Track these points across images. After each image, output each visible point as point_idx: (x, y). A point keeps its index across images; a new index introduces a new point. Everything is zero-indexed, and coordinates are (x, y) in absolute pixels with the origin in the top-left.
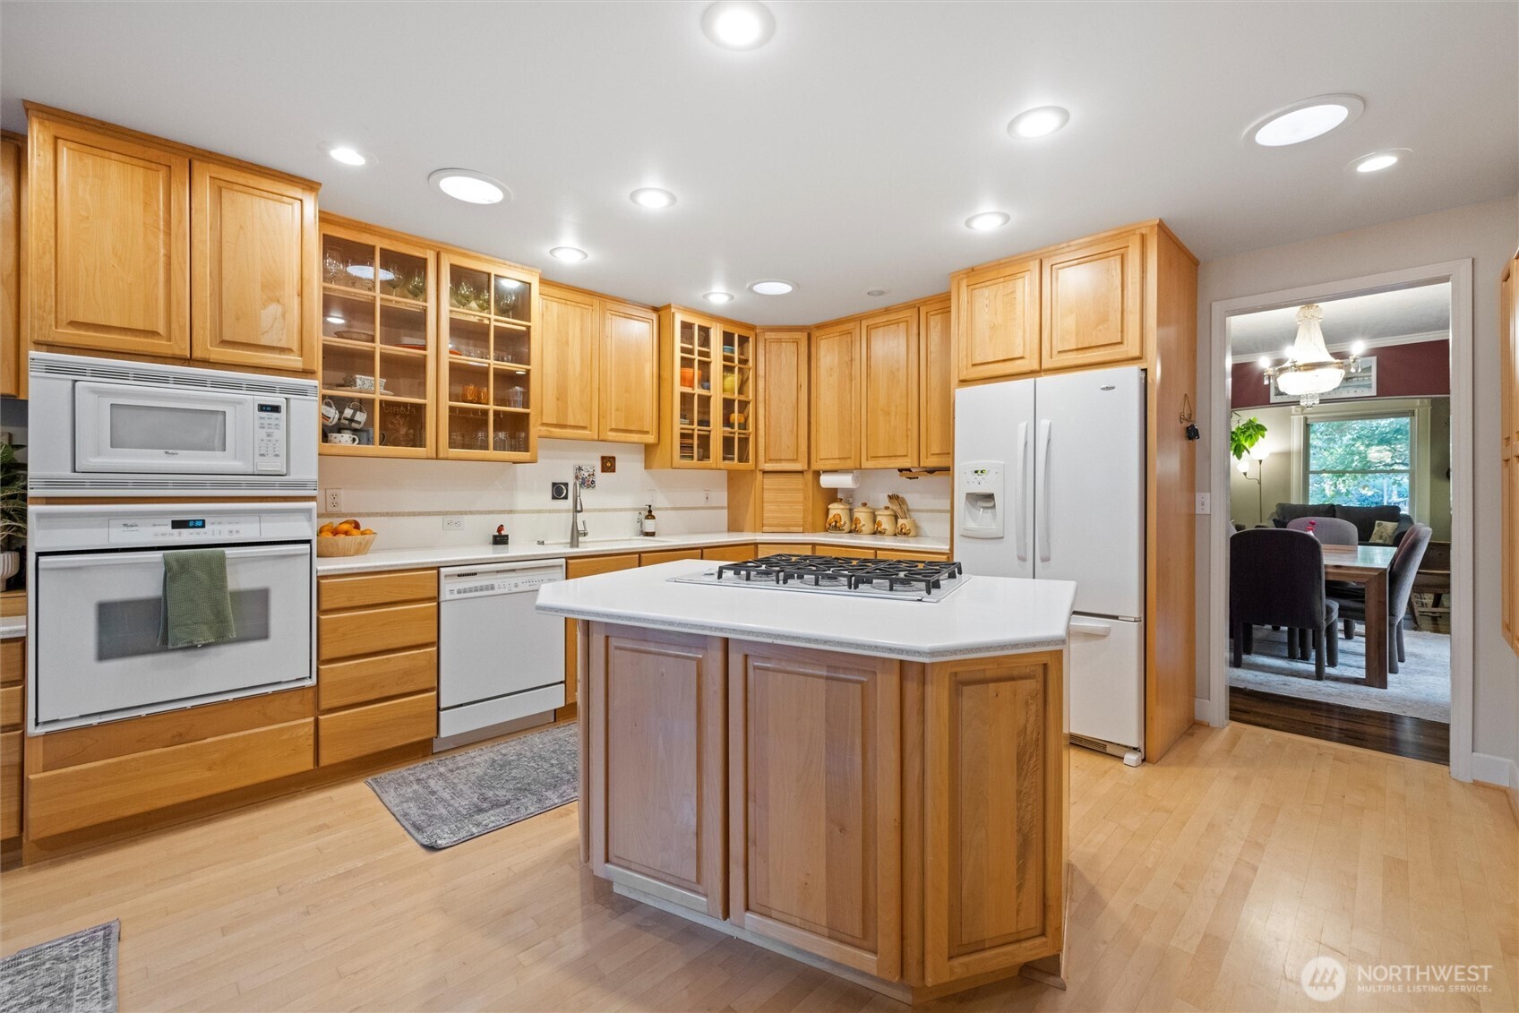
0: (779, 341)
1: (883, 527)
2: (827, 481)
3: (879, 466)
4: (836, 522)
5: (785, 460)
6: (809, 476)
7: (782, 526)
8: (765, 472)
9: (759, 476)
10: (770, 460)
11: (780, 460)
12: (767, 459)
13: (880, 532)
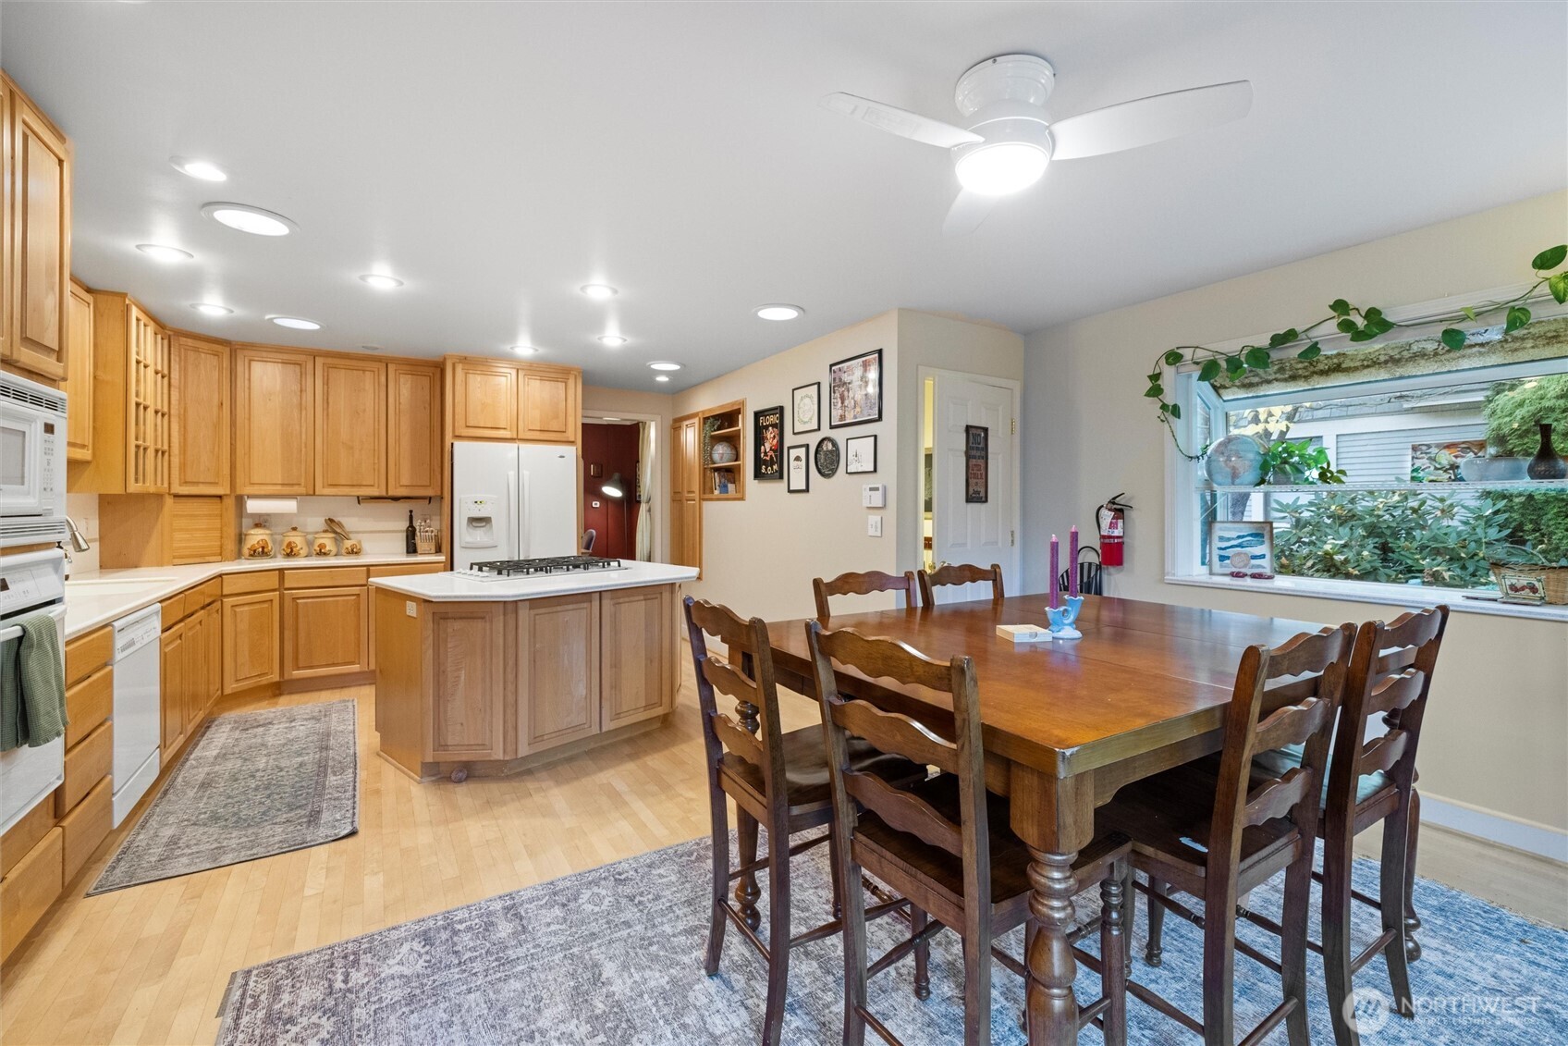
0: (196, 350)
1: (328, 548)
2: (253, 506)
3: (340, 493)
4: (263, 548)
5: (203, 483)
6: (230, 502)
7: (196, 556)
8: (176, 496)
9: (169, 501)
10: (186, 482)
11: (197, 483)
12: (183, 481)
13: (325, 554)
